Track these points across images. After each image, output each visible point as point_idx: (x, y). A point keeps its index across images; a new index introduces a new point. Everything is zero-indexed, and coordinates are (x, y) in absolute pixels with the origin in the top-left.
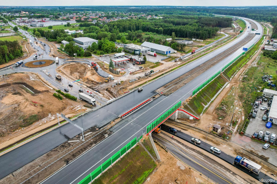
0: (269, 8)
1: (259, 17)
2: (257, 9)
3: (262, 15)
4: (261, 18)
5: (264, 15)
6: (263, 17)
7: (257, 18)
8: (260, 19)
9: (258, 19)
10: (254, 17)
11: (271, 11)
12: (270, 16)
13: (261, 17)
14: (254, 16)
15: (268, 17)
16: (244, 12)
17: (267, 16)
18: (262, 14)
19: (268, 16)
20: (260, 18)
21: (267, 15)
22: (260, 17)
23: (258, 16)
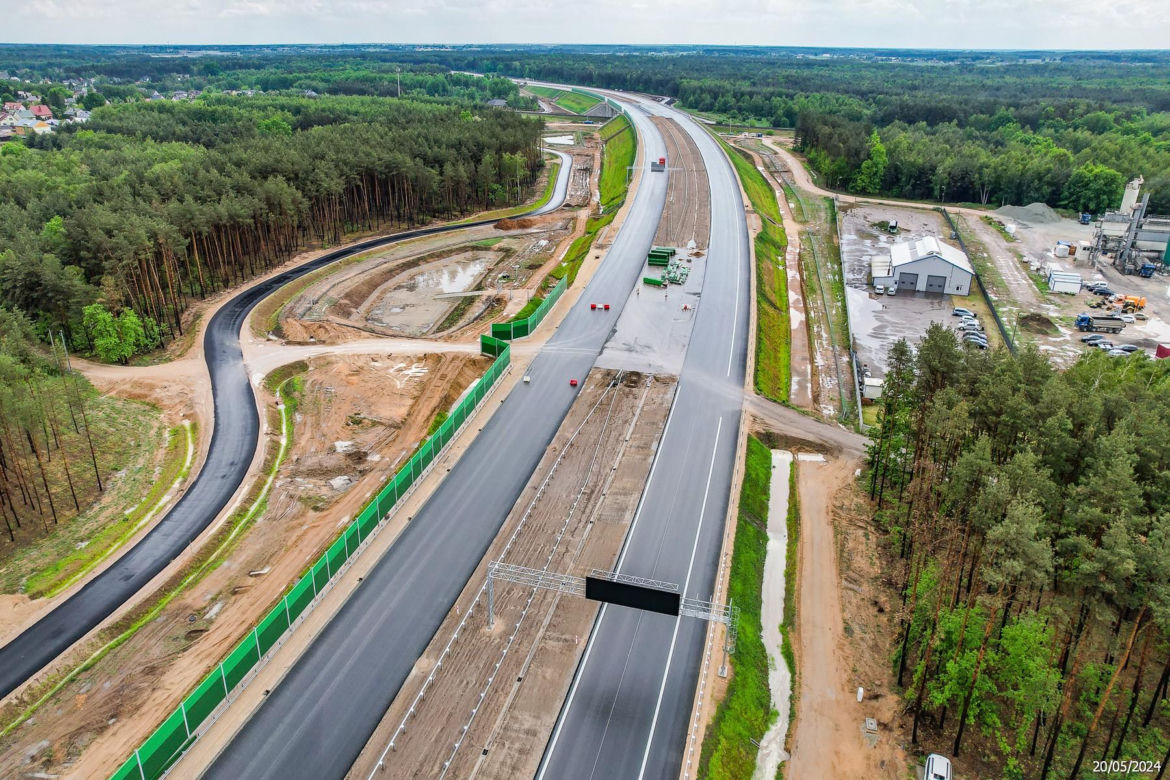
0: (773, 54)
1: (735, 96)
2: (732, 55)
3: (745, 86)
4: (740, 104)
5: (754, 84)
6: (751, 95)
7: (726, 103)
8: (740, 110)
9: (731, 108)
10: (708, 99)
11: (779, 67)
12: (780, 95)
13: (742, 94)
14: (710, 91)
15: (776, 100)
16: (671, 67)
17: (771, 89)
18: (744, 78)
19: (772, 94)
20: (738, 101)
21: (768, 85)
22: (738, 96)
23: (728, 91)
